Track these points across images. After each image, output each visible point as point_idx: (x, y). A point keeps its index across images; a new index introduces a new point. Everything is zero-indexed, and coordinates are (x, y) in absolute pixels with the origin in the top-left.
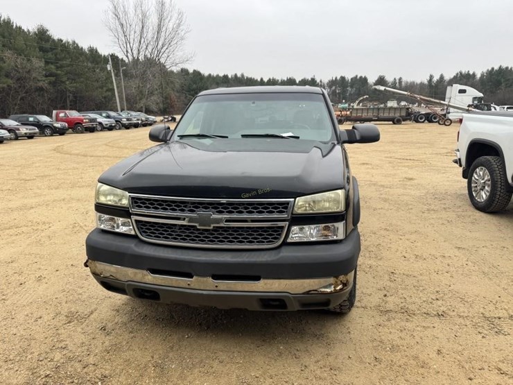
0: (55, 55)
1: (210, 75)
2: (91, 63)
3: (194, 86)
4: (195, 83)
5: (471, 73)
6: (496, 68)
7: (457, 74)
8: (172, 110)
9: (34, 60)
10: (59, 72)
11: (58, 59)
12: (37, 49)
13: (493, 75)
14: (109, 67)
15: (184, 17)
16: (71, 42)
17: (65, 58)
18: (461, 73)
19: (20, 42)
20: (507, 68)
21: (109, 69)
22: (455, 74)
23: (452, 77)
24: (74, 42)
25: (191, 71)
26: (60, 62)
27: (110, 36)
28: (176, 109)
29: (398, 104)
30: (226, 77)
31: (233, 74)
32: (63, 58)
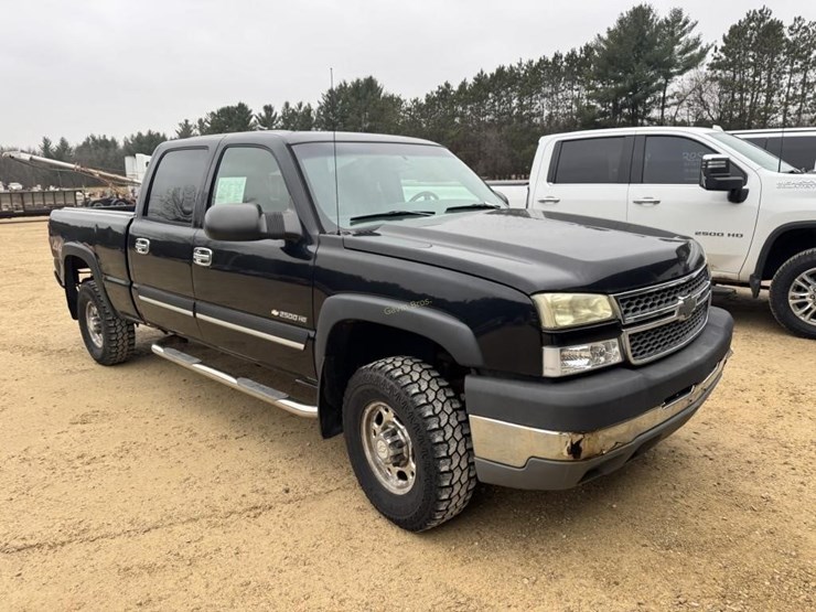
5: (109, 139)
6: (145, 134)
7: (88, 139)
13: (142, 143)
18: (94, 138)
20: (158, 134)
22: (84, 140)
23: (81, 143)
29: (6, 188)
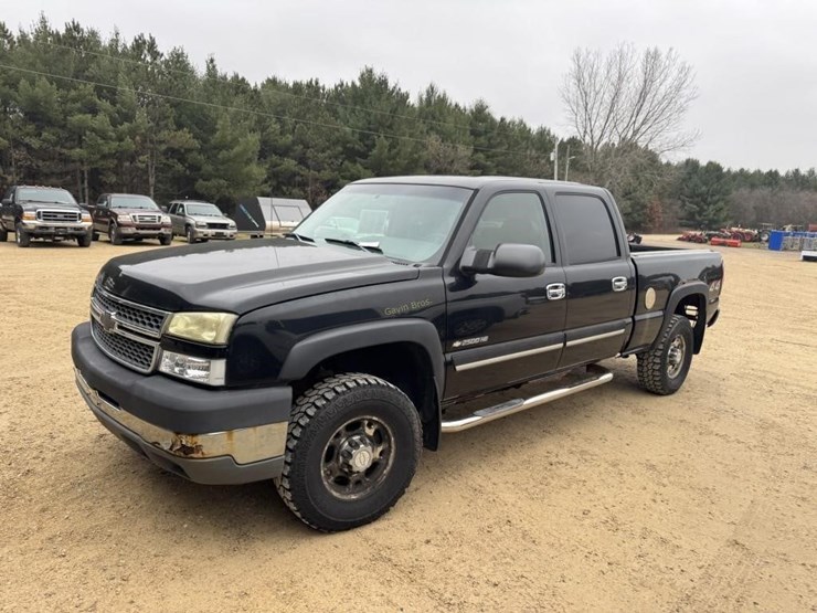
0: (489, 140)
1: (742, 170)
2: (537, 150)
3: (704, 188)
4: (705, 184)
8: (650, 225)
9: (461, 148)
10: (489, 163)
11: (491, 146)
12: (468, 133)
14: (553, 156)
15: (692, 73)
16: (517, 122)
17: (500, 144)
19: (449, 125)
21: (552, 159)
24: (521, 122)
25: (703, 163)
26: (494, 150)
27: (565, 110)
28: (657, 225)
30: (773, 175)
31: (792, 169)
32: (499, 144)
